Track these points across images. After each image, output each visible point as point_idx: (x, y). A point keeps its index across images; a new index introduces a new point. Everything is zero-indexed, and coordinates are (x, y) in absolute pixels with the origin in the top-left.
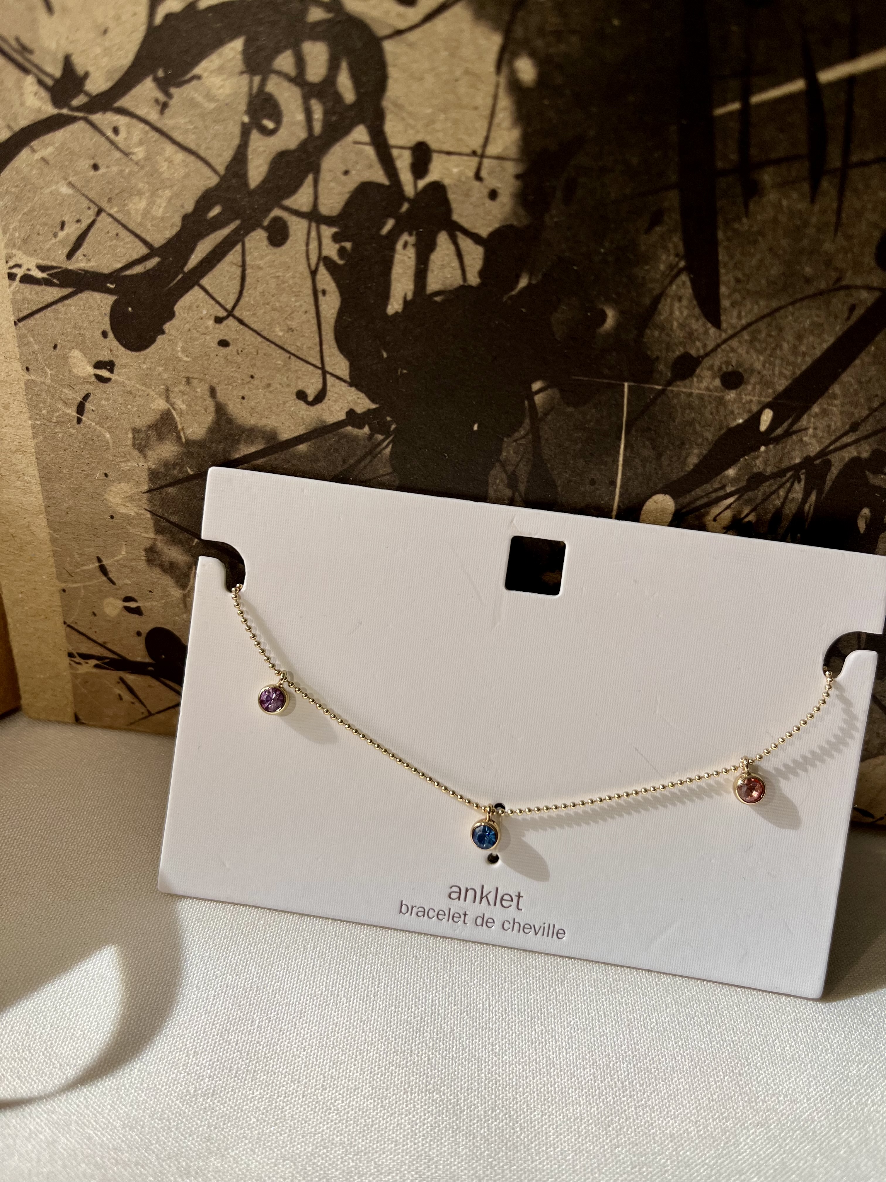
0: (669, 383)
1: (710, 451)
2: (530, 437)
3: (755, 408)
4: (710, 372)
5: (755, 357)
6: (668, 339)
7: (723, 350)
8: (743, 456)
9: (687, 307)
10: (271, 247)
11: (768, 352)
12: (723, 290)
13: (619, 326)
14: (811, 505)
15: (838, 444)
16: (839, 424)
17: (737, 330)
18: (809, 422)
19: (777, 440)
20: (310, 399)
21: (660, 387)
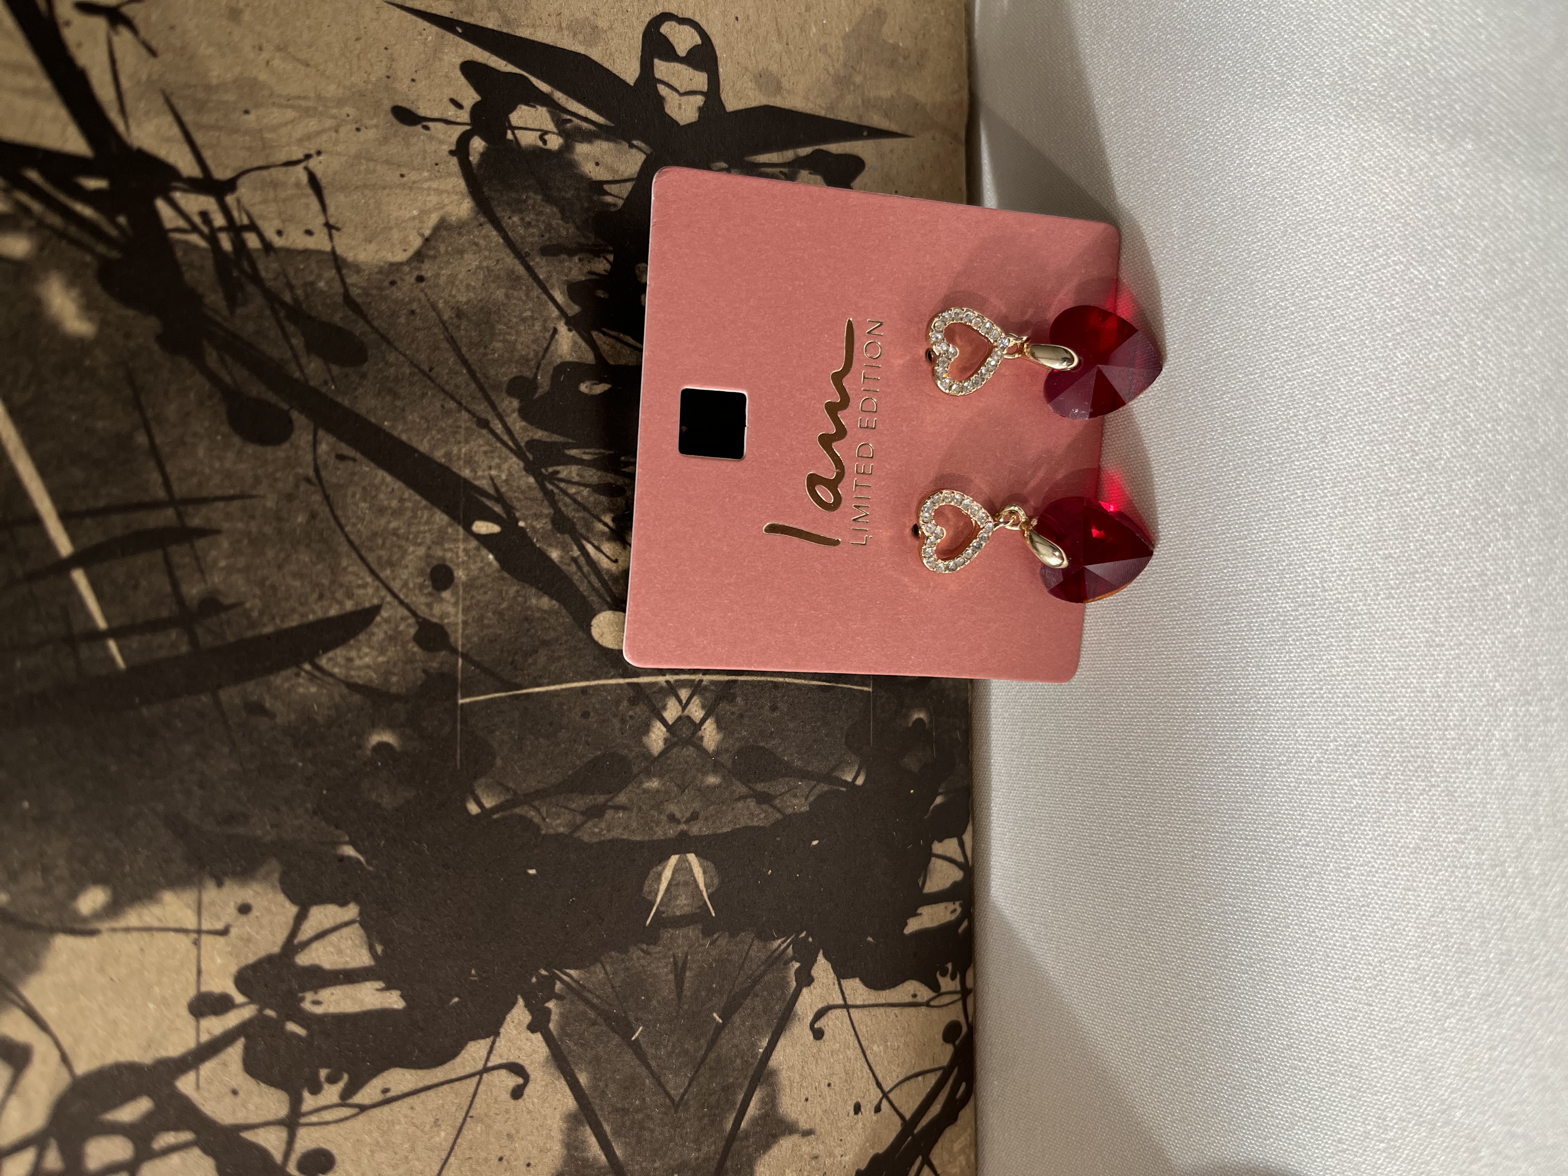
0: (454, 651)
1: (532, 585)
2: (537, 803)
3: (474, 543)
4: (435, 605)
5: (410, 557)
6: (400, 664)
7: (407, 596)
8: (533, 545)
9: (359, 650)
10: (336, 1167)
11: (403, 543)
12: (333, 612)
13: (391, 726)
14: (584, 453)
15: (506, 438)
16: (481, 442)
17: (380, 585)
18: (483, 477)
19: (509, 509)
20: (520, 1081)
21: (460, 660)
